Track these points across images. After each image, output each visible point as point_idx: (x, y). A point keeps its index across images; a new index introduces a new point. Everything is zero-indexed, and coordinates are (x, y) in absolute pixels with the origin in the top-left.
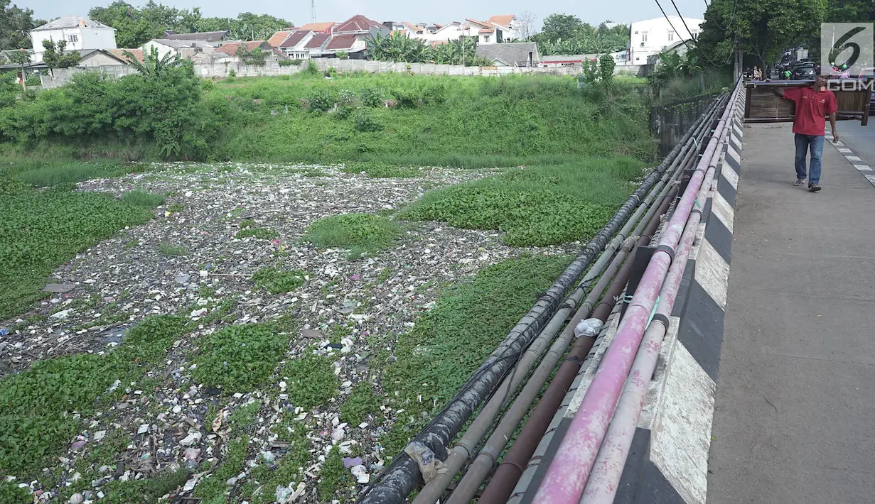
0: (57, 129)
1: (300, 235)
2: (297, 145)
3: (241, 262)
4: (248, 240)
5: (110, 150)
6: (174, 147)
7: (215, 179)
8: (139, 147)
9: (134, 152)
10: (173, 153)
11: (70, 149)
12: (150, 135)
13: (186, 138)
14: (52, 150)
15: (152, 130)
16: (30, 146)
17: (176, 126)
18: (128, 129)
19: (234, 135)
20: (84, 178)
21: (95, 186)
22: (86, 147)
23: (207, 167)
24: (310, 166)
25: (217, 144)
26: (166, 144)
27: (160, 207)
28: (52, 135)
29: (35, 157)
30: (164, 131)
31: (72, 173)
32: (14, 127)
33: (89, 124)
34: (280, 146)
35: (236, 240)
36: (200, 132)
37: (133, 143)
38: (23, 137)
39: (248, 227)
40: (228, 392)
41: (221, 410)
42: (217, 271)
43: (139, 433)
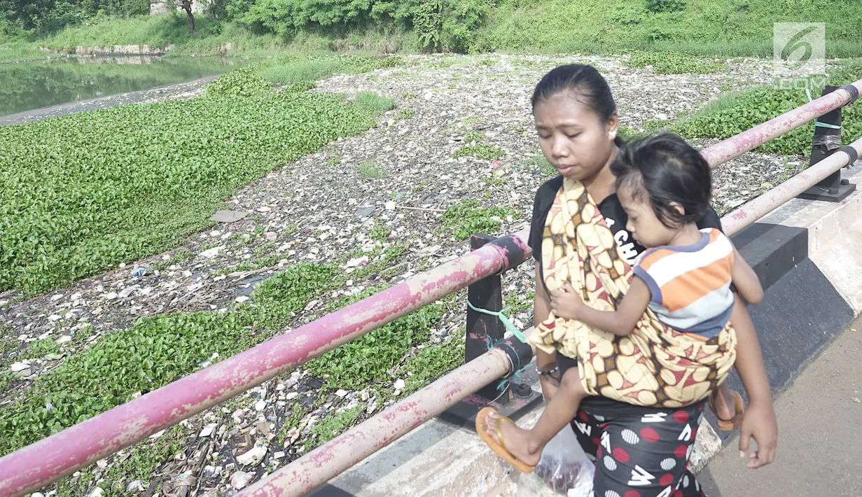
0: (313, 18)
1: (532, 155)
2: (576, 31)
3: (442, 192)
4: (465, 160)
5: (367, 40)
6: (433, 37)
7: (468, 76)
8: (398, 36)
9: (392, 42)
10: (432, 43)
11: (326, 41)
12: (408, 23)
13: (445, 26)
14: (309, 42)
15: (411, 16)
16: (288, 39)
17: (436, 11)
18: (385, 16)
19: (501, 20)
20: (327, 74)
21: (337, 84)
22: (343, 37)
23: (466, 60)
24: (588, 58)
25: (480, 31)
26: (425, 32)
27: (388, 112)
28: (311, 26)
29: (292, 50)
30: (423, 17)
31: (314, 70)
32: (274, 18)
33: (346, 12)
34: (555, 33)
35: (451, 160)
36: (460, 18)
37: (391, 33)
38: (281, 28)
39: (473, 143)
40: (331, 387)
41: (310, 415)
42: (408, 203)
43: (200, 435)
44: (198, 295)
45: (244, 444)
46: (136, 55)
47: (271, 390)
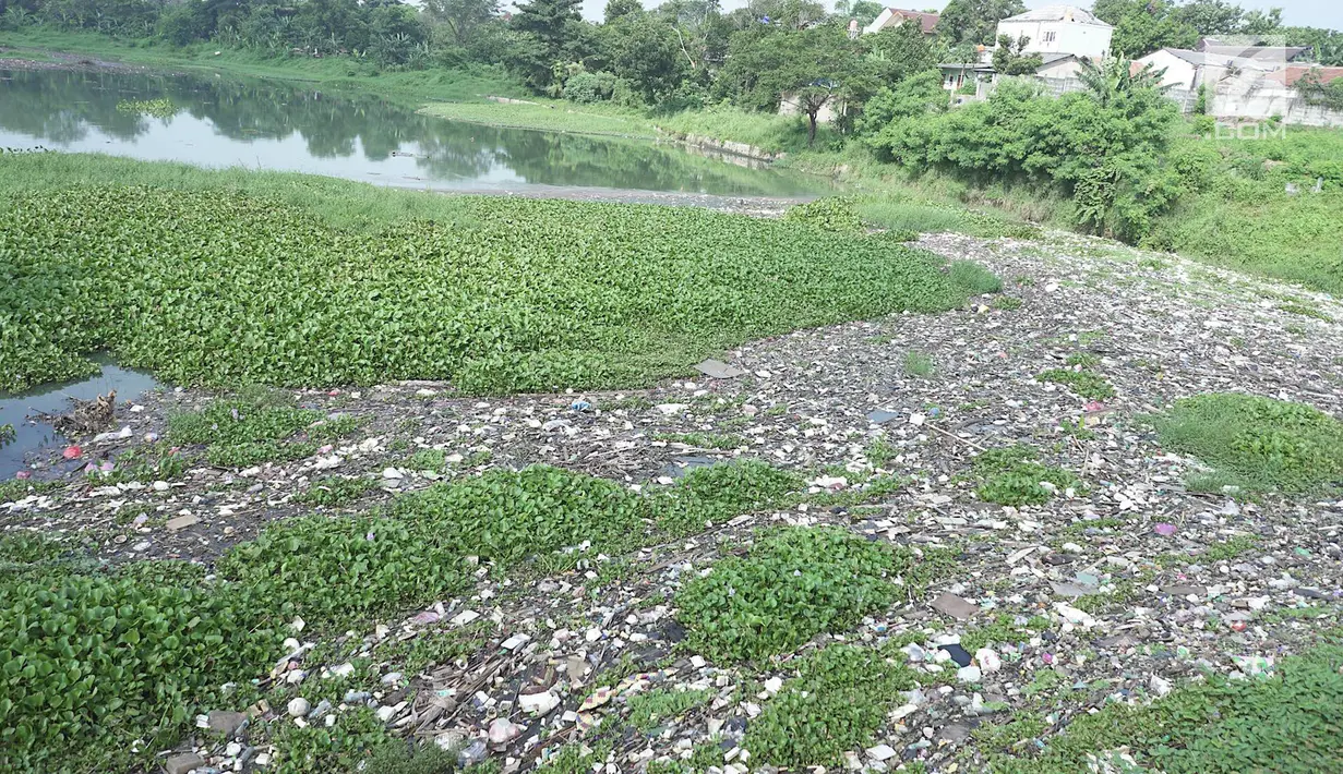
0: (951, 157)
1: (1153, 409)
2: (1306, 252)
3: (997, 422)
4: (1053, 388)
5: (1008, 200)
6: (1096, 213)
7: (1120, 276)
8: (1050, 202)
9: (1040, 208)
10: (1092, 221)
11: (959, 187)
12: (1069, 187)
13: (1118, 203)
14: (937, 184)
15: (1075, 180)
16: (915, 176)
17: (1111, 180)
18: (1042, 171)
19: (1198, 211)
20: (938, 228)
21: (945, 243)
22: (981, 188)
23: (1130, 253)
24: (1311, 294)
25: (1163, 220)
26: (1088, 204)
27: (987, 295)
28: (946, 164)
29: (916, 191)
30: (1090, 184)
31: (923, 218)
32: (906, 145)
33: (993, 156)
34: (1274, 247)
35: (1033, 382)
36: (1141, 197)
37: (1045, 195)
38: (911, 160)
39: (1078, 368)
40: (689, 647)
41: (640, 675)
42: (943, 423)
43: (503, 645)
44: (622, 457)
45: (540, 681)
46: (745, 156)
47: (619, 619)
